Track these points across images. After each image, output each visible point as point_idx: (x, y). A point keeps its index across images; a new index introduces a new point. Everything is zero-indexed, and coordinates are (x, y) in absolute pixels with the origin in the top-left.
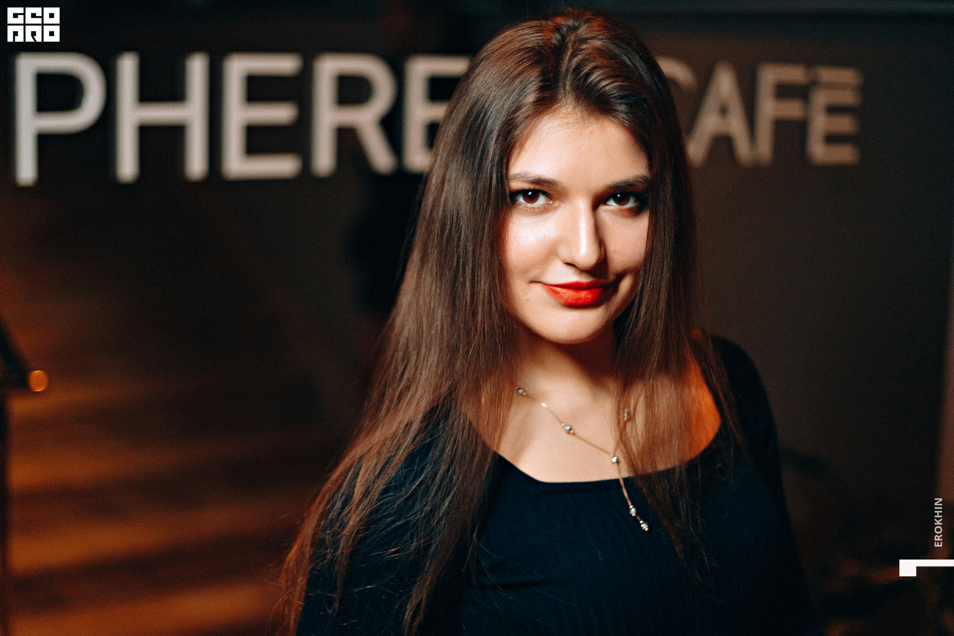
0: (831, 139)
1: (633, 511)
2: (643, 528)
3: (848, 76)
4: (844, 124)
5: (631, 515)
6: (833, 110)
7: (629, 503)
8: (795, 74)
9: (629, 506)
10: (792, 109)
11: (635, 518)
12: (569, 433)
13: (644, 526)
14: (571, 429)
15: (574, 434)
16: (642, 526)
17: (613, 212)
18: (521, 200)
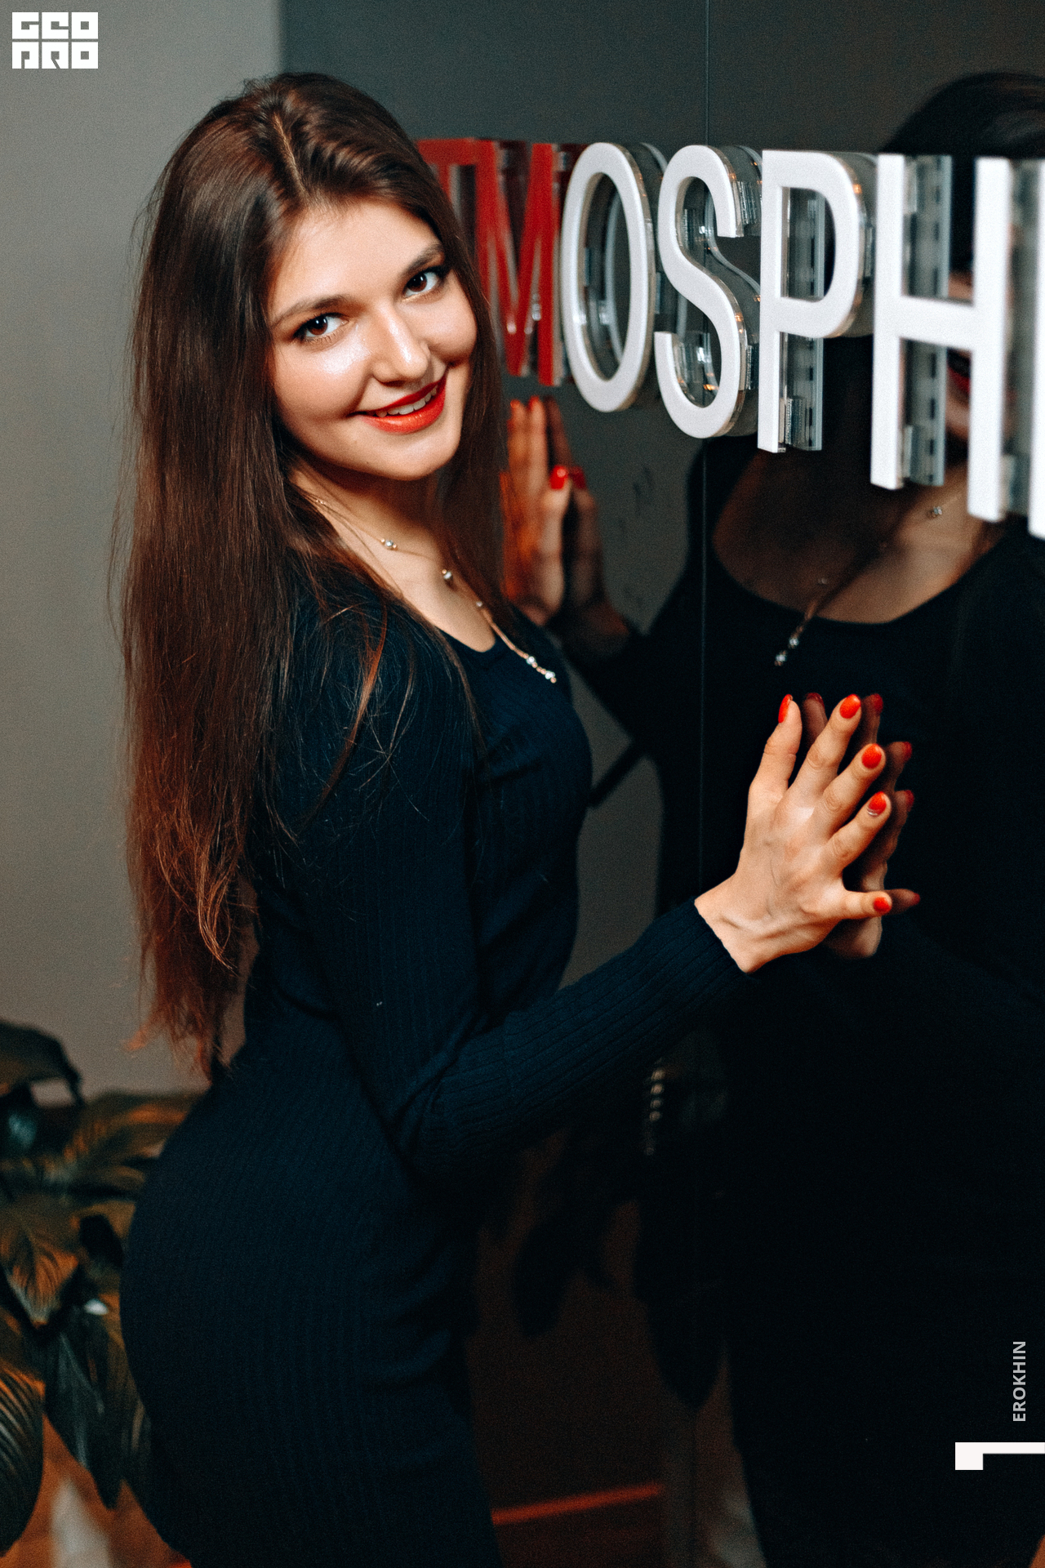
17: (418, 301)
18: (309, 334)
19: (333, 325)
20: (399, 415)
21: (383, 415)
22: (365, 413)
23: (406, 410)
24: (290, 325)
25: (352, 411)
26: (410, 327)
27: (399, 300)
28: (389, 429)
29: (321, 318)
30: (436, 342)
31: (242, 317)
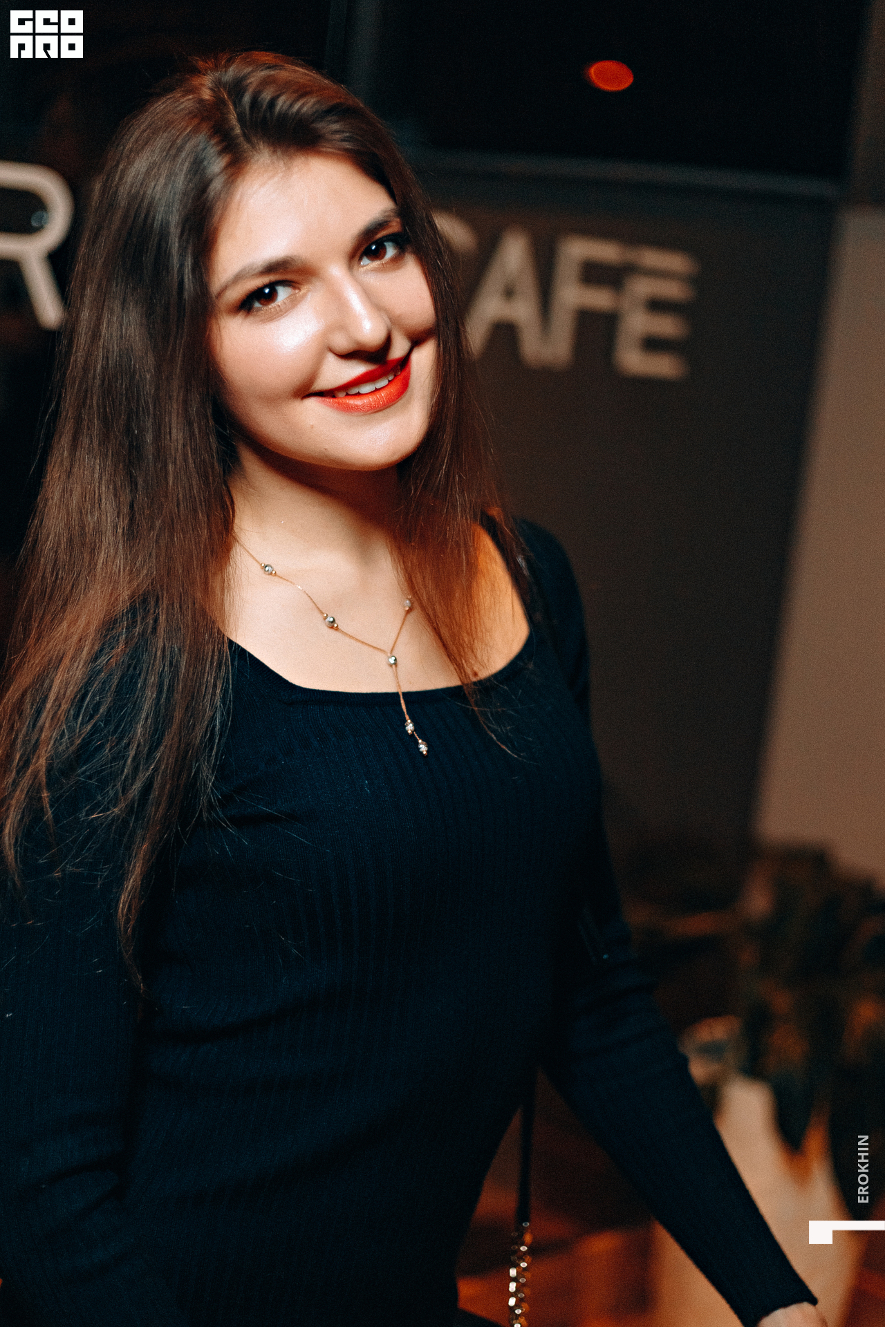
0: (652, 344)
1: (410, 727)
2: (421, 750)
3: (675, 262)
4: (666, 326)
5: (407, 732)
6: (656, 306)
7: (407, 717)
8: (606, 252)
9: (406, 721)
10: (600, 299)
11: (412, 735)
12: (332, 627)
13: (423, 748)
14: (334, 621)
15: (337, 629)
16: (421, 746)
17: (376, 270)
18: (257, 305)
19: (283, 293)
20: (359, 394)
21: (342, 395)
22: (321, 394)
23: (366, 389)
24: (236, 294)
25: (305, 391)
26: (369, 296)
27: (356, 267)
28: (348, 409)
29: (273, 286)
30: (398, 312)
31: (181, 283)
